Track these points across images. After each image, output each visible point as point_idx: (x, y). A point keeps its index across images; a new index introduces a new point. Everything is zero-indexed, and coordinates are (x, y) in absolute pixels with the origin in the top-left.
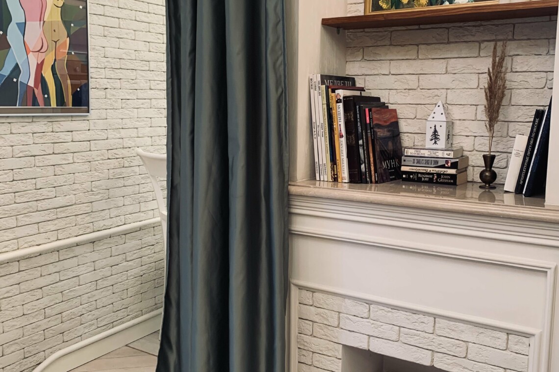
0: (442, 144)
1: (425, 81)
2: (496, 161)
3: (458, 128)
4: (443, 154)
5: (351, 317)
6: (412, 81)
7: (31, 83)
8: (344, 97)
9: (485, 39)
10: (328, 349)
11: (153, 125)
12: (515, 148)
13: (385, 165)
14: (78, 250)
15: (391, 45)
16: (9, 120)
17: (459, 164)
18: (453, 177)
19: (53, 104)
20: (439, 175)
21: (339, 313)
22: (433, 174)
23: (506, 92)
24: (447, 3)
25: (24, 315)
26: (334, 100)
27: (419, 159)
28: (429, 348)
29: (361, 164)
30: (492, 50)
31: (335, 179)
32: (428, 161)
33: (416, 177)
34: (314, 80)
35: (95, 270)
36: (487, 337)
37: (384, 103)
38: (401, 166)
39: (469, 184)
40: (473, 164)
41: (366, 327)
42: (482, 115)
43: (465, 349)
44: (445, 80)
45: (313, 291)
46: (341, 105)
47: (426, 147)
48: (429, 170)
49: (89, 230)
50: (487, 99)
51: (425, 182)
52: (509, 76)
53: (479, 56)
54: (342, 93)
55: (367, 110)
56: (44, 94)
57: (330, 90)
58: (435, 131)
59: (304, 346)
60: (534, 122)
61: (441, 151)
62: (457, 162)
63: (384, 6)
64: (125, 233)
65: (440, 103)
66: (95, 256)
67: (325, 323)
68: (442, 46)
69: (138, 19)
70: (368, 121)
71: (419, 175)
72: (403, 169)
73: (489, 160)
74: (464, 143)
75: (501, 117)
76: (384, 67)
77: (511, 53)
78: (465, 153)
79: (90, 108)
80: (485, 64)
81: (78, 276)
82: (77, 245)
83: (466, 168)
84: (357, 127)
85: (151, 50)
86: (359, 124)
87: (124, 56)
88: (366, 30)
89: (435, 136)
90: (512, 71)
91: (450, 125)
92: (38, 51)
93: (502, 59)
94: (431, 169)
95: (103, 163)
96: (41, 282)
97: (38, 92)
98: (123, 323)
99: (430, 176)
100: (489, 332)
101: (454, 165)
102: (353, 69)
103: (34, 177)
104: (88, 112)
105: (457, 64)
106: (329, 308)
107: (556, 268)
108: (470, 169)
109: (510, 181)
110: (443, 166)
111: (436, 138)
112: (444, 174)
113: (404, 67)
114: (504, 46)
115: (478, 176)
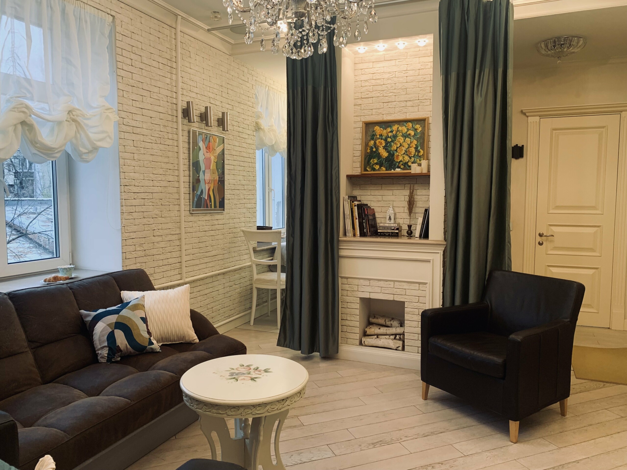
0: (392, 221)
1: (385, 198)
2: (412, 227)
3: (398, 216)
4: (393, 225)
5: (362, 286)
6: (380, 198)
7: (206, 198)
8: (357, 204)
9: (407, 183)
10: (354, 300)
11: (245, 217)
12: (418, 222)
13: (372, 230)
14: (219, 277)
15: (371, 184)
16: (199, 215)
17: (399, 229)
18: (397, 233)
19: (213, 208)
20: (392, 233)
21: (358, 285)
22: (390, 232)
23: (415, 202)
24: (393, 170)
25: (201, 307)
26: (353, 205)
27: (384, 228)
28: (392, 293)
29: (364, 229)
30: (409, 187)
31: (354, 235)
32: (388, 228)
33: (383, 234)
34: (345, 198)
35: (224, 288)
36: (413, 286)
37: (369, 206)
38: (377, 230)
39: (402, 236)
40: (404, 229)
41: (369, 289)
42: (407, 211)
43: (405, 292)
44: (392, 198)
45: (347, 278)
46: (356, 207)
47: (387, 223)
48: (388, 231)
49: (223, 268)
50: (408, 205)
51: (387, 236)
52: (415, 197)
53: (404, 189)
54: (356, 203)
55: (366, 209)
56: (210, 203)
57: (351, 201)
58: (390, 217)
59: (344, 300)
60: (424, 213)
61: (392, 224)
62: (398, 228)
63: (369, 170)
64: (235, 270)
65: (391, 206)
66: (224, 281)
67: (352, 290)
68: (391, 185)
69: (240, 165)
70: (366, 213)
71: (385, 233)
72: (379, 231)
73: (410, 227)
74: (401, 221)
75: (413, 212)
76: (369, 192)
77: (416, 189)
78: (401, 225)
79: (225, 209)
80: (407, 192)
81: (218, 290)
82: (219, 275)
83: (401, 230)
84: (362, 215)
85: (245, 180)
86: (363, 214)
87: (236, 183)
88: (361, 178)
89: (390, 218)
90: (416, 195)
91: (395, 214)
92: (209, 183)
93: (413, 191)
94: (389, 231)
95: (228, 235)
96: (207, 291)
97: (208, 201)
98: (234, 316)
99: (389, 233)
100: (413, 285)
101: (397, 229)
102: (356, 193)
103: (205, 241)
104: (224, 211)
105: (396, 192)
106: (354, 284)
107: (433, 259)
108: (403, 231)
109: (417, 234)
110: (393, 230)
111: (390, 219)
112: (394, 232)
113: (376, 192)
114: (414, 186)
115: (406, 233)
